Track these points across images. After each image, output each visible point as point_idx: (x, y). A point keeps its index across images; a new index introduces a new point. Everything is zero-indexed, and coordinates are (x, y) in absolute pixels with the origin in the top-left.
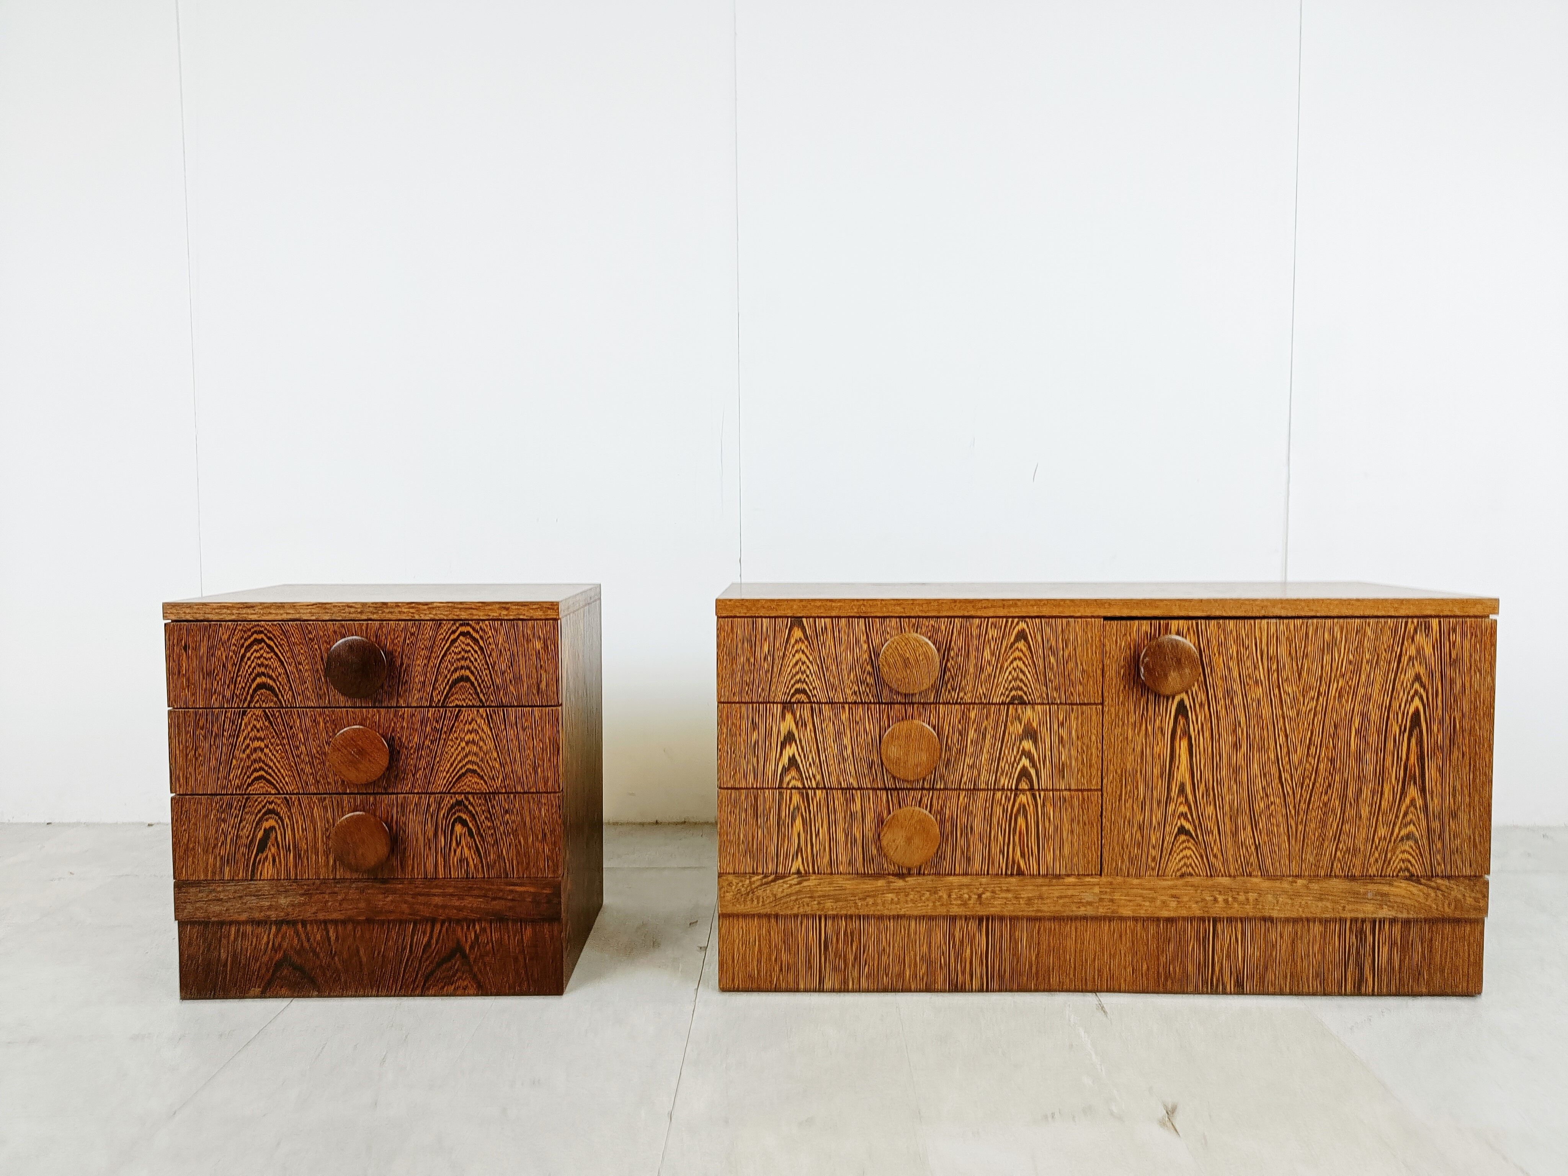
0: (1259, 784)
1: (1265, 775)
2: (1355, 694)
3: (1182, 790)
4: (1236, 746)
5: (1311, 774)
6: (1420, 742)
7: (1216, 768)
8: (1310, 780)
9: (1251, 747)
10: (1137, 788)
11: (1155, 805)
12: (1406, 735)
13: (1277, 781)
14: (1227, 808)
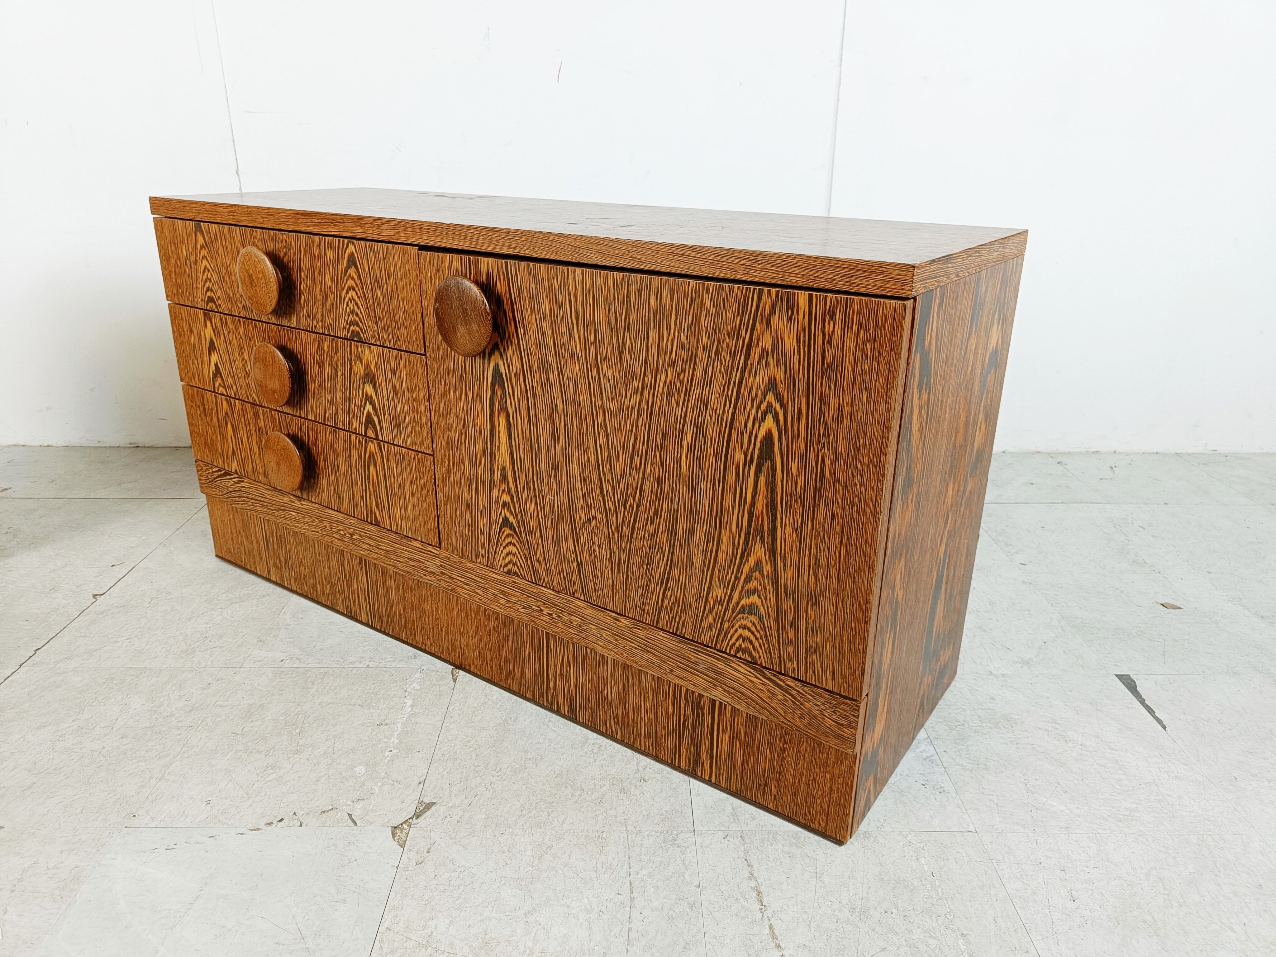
0: (580, 490)
1: (585, 481)
2: (687, 393)
3: (504, 476)
4: (554, 436)
5: (635, 493)
6: (771, 484)
7: (535, 458)
8: (634, 500)
9: (569, 439)
10: (462, 461)
11: (480, 487)
12: (753, 468)
13: (598, 491)
14: (547, 508)
